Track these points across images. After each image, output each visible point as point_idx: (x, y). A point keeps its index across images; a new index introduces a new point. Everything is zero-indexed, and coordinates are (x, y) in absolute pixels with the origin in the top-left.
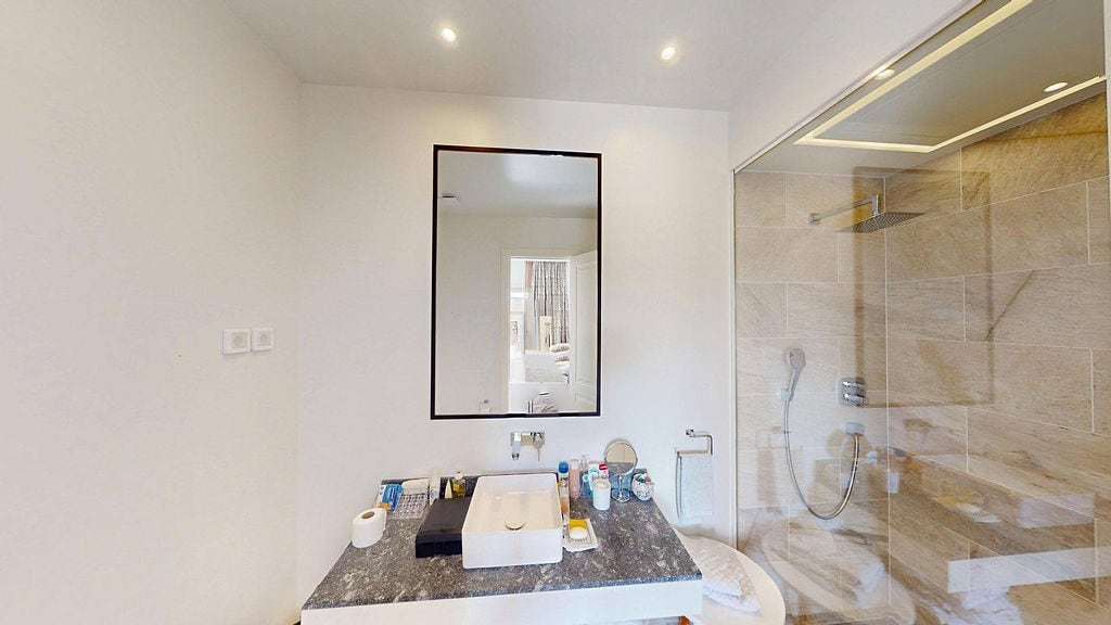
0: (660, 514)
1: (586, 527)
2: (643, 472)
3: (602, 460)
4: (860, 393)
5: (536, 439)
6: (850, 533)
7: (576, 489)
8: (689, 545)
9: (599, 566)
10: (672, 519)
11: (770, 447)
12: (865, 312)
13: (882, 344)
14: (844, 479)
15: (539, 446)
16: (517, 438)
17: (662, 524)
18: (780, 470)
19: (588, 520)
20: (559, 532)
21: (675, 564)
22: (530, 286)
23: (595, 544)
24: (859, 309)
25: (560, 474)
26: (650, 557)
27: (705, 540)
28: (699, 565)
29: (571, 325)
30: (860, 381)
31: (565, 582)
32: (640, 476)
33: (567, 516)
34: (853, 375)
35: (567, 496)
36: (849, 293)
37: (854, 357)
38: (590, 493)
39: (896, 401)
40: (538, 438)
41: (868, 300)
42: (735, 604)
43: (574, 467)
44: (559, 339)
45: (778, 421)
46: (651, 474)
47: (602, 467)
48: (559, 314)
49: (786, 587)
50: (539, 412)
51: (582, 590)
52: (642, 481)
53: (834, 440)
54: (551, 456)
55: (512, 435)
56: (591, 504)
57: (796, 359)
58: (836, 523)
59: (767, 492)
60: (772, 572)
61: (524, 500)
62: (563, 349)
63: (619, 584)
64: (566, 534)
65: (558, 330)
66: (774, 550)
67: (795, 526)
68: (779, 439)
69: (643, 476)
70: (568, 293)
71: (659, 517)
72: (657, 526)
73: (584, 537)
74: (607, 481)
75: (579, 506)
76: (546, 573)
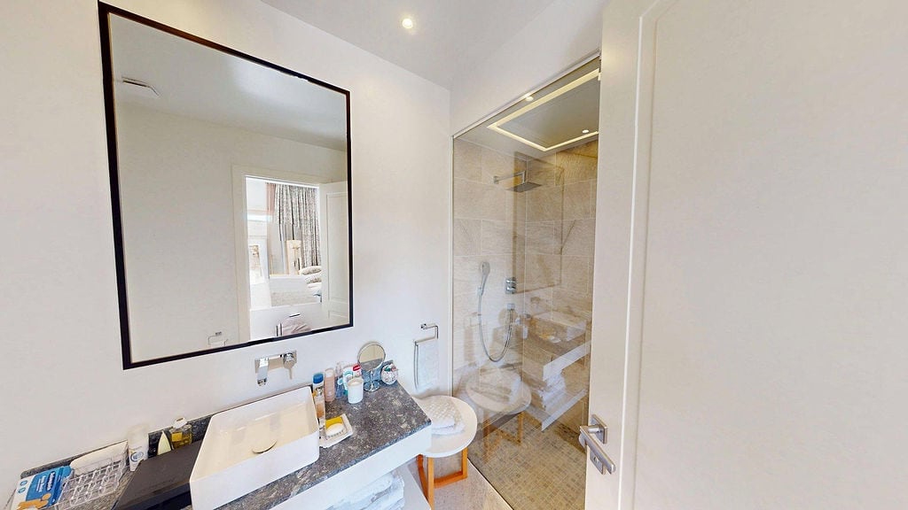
0: (403, 390)
1: (342, 422)
2: (390, 363)
3: (355, 363)
4: (514, 287)
5: (287, 360)
6: (508, 365)
7: (331, 393)
8: (422, 405)
9: (355, 448)
10: (411, 390)
11: (471, 326)
12: (517, 239)
13: (524, 257)
14: (505, 336)
15: (290, 366)
16: (263, 363)
17: (405, 398)
18: (476, 340)
19: (344, 416)
20: (316, 434)
21: (414, 421)
22: (272, 208)
23: (351, 432)
24: (515, 237)
25: (315, 386)
26: (395, 425)
27: (433, 397)
28: (429, 415)
29: (322, 248)
30: (514, 279)
31: (323, 474)
32: (389, 367)
33: (323, 420)
34: (511, 276)
35: (323, 402)
36: (510, 228)
37: (511, 266)
38: (345, 392)
39: (528, 288)
40: (289, 358)
41: (518, 233)
42: (451, 431)
43: (329, 375)
44: (309, 262)
45: (475, 309)
46: (396, 364)
47: (355, 368)
48: (309, 238)
49: (477, 407)
50: (290, 334)
51: (340, 473)
52: (389, 370)
53: (501, 316)
54: (304, 371)
55: (257, 363)
56: (346, 401)
57: (485, 268)
58: (501, 363)
59: (469, 355)
60: (471, 402)
61: (274, 422)
62: (315, 271)
63: (373, 454)
64: (323, 434)
65: (309, 254)
66: (472, 389)
67: (483, 370)
68: (476, 320)
69: (390, 367)
70: (319, 218)
71: (402, 393)
72: (401, 400)
73: (341, 429)
74: (360, 378)
75: (334, 407)
76: (302, 477)
